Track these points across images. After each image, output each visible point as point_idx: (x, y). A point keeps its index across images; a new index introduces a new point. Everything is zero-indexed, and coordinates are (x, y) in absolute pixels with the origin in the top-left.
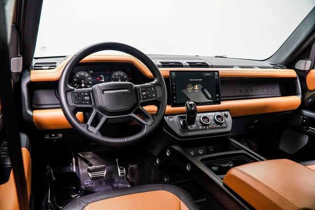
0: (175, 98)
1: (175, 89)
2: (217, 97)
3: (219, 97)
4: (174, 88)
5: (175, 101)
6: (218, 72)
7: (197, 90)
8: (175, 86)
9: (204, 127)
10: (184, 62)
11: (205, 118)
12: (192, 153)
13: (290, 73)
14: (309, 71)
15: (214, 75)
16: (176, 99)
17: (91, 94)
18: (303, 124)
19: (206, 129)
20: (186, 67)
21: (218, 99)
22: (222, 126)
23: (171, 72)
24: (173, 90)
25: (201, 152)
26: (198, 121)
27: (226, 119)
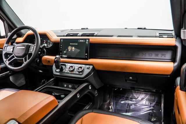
1: (62, 49)
2: (86, 56)
3: (87, 56)
6: (89, 39)
7: (73, 50)
9: (68, 72)
10: (80, 33)
11: (71, 67)
12: (65, 86)
15: (86, 41)
16: (61, 54)
23: (61, 39)
24: (60, 49)
25: (70, 86)
26: (67, 68)
27: (86, 70)
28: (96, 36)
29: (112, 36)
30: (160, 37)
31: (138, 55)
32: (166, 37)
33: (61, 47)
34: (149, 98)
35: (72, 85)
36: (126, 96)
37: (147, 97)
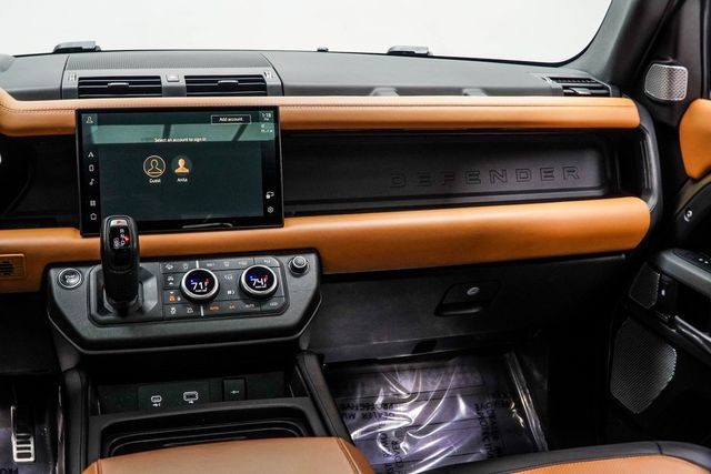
0: (93, 203)
1: (96, 175)
2: (267, 203)
3: (275, 202)
4: (91, 168)
5: (93, 217)
6: (275, 109)
7: (182, 175)
8: (95, 162)
9: (190, 310)
10: (172, 76)
11: (199, 276)
12: (156, 400)
16: (97, 209)
18: (662, 305)
19: (196, 317)
20: (175, 92)
21: (271, 210)
22: (265, 307)
23: (80, 112)
24: (86, 176)
25: (191, 396)
26: (171, 288)
27: (293, 282)
28: (283, 90)
29: (365, 91)
30: (566, 95)
31: (475, 178)
32: (587, 92)
33: (91, 161)
34: (463, 383)
35: (204, 384)
36: (358, 401)
37: (453, 381)
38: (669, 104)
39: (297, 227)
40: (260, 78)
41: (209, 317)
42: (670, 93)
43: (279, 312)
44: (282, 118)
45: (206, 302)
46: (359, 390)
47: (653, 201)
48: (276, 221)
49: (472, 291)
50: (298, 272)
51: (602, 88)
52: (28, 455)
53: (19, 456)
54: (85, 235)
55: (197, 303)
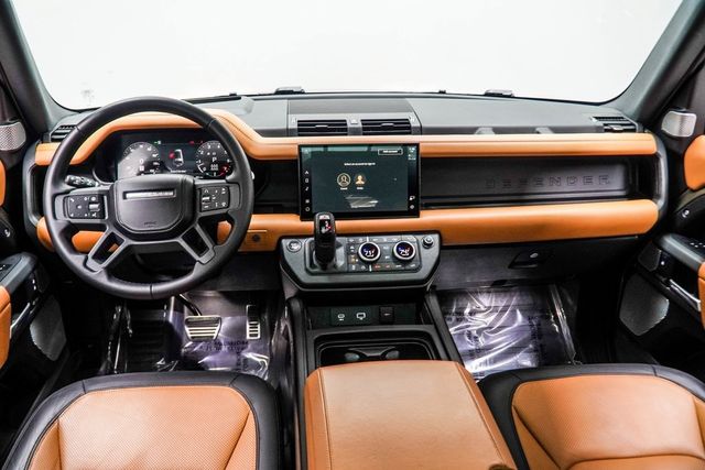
0: (307, 201)
1: (309, 184)
2: (410, 203)
3: (415, 202)
4: (307, 181)
5: (308, 209)
6: (417, 145)
7: (360, 186)
8: (309, 177)
9: (363, 267)
10: (354, 120)
11: (369, 247)
12: (341, 317)
13: (644, 143)
14: (691, 140)
15: (406, 152)
16: (310, 205)
17: (105, 198)
18: (660, 270)
19: (367, 272)
20: (355, 132)
21: (412, 207)
22: (407, 267)
24: (304, 185)
25: (361, 316)
26: (352, 254)
27: (424, 252)
28: (421, 131)
31: (540, 183)
32: (621, 128)
33: (307, 176)
34: (521, 303)
35: (369, 308)
36: (454, 310)
38: (679, 139)
39: (429, 217)
40: (407, 121)
41: (374, 272)
42: (681, 131)
43: (416, 270)
44: (421, 150)
45: (373, 263)
46: (455, 303)
47: (661, 203)
48: (415, 214)
49: (534, 255)
50: (428, 246)
51: (632, 124)
52: (256, 335)
53: (251, 335)
54: (303, 219)
55: (367, 263)
